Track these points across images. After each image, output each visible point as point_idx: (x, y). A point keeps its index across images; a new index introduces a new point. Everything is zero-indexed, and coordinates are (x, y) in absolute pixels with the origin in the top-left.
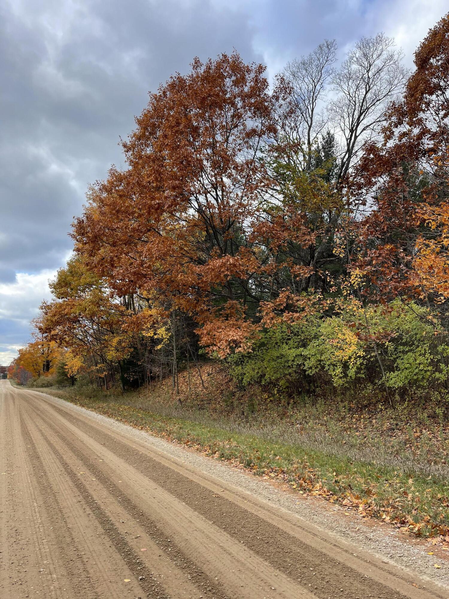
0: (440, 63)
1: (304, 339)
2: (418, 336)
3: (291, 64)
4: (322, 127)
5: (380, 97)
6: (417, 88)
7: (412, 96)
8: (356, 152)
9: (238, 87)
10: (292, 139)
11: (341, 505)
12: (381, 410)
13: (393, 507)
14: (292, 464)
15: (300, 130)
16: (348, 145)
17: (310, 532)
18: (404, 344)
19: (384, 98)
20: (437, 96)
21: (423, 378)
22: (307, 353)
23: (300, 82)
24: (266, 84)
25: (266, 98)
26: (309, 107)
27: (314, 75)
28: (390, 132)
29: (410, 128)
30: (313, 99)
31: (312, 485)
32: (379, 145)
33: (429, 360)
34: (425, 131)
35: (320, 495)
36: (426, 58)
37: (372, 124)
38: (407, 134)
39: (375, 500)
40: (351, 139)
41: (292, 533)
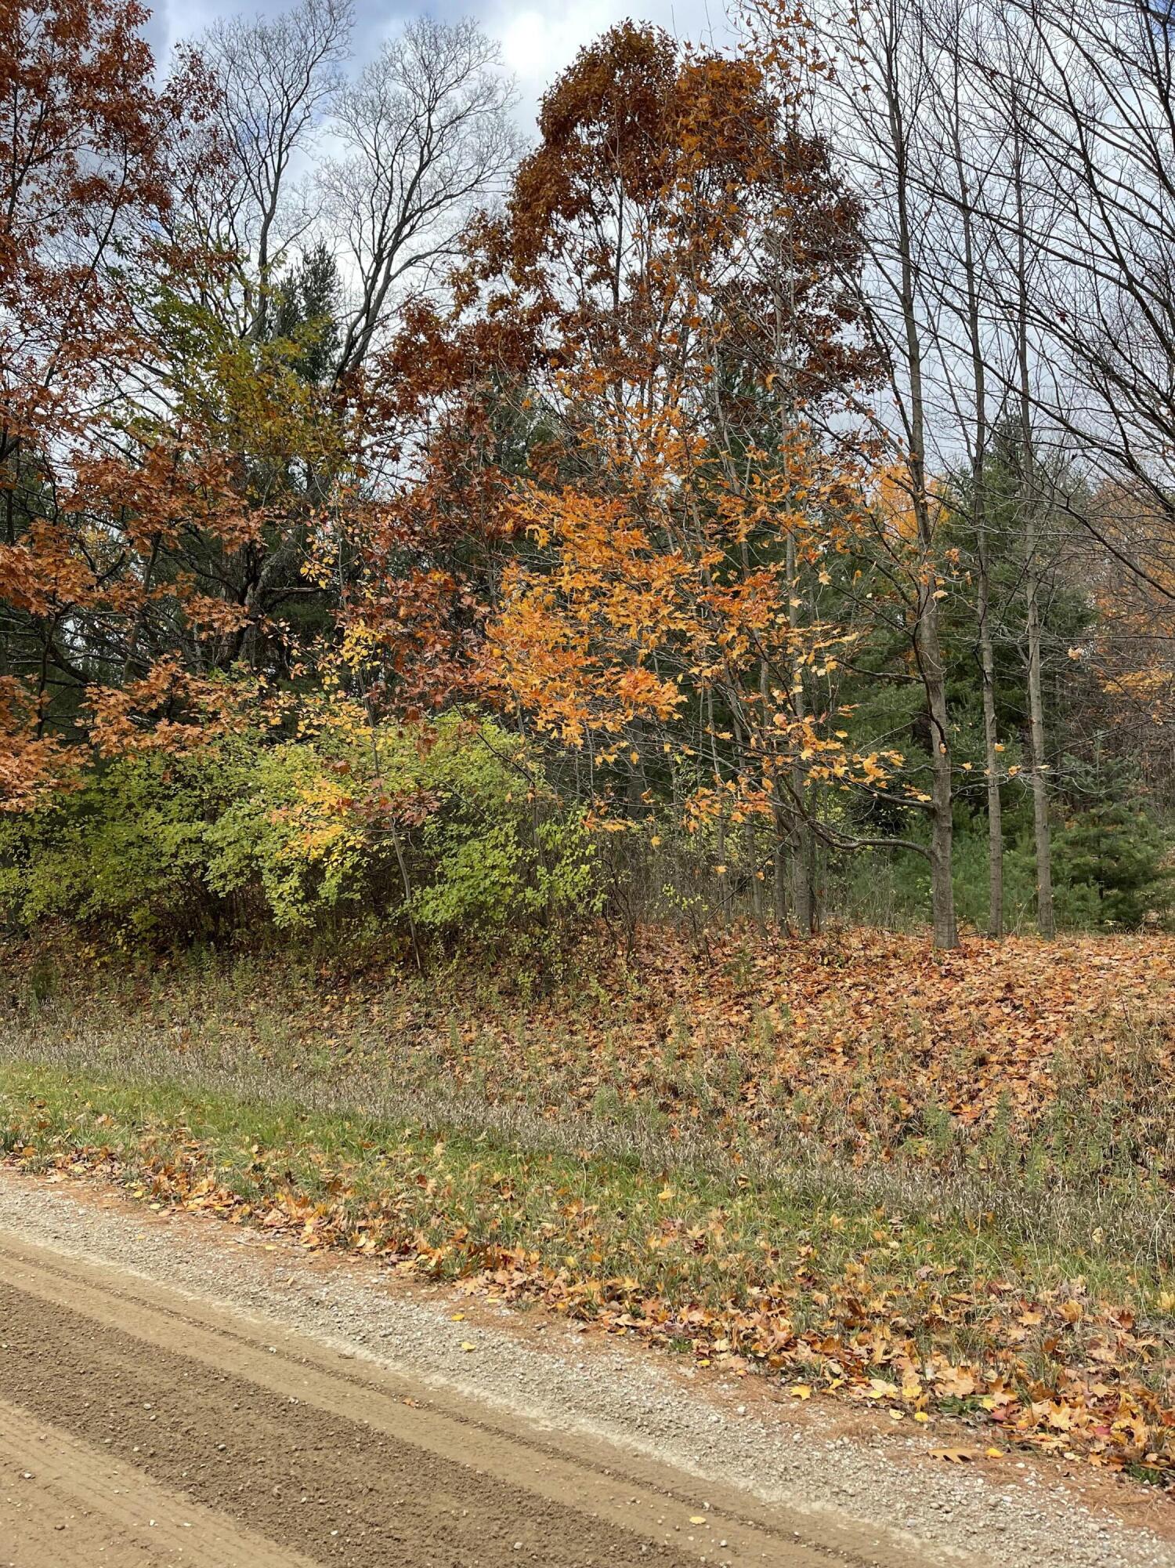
0: (595, 143)
1: (211, 798)
2: (493, 801)
3: (226, 25)
4: (301, 225)
5: (453, 190)
6: (538, 190)
7: (526, 207)
8: (387, 317)
9: (62, 44)
10: (215, 237)
11: (261, 1227)
12: (396, 981)
13: (388, 1215)
14: (140, 1134)
15: (240, 217)
16: (368, 294)
17: (160, 1309)
18: (460, 820)
19: (463, 196)
20: (582, 225)
21: (498, 902)
22: (217, 836)
23: (248, 84)
24: (147, 60)
25: (144, 98)
26: (268, 160)
27: (287, 77)
28: (469, 285)
29: (517, 289)
30: (281, 143)
31: (188, 1183)
32: (443, 314)
33: (514, 860)
34: (547, 306)
35: (206, 1207)
36: (566, 118)
37: (429, 254)
38: (509, 302)
39: (347, 1202)
40: (374, 279)
41: (107, 1319)
